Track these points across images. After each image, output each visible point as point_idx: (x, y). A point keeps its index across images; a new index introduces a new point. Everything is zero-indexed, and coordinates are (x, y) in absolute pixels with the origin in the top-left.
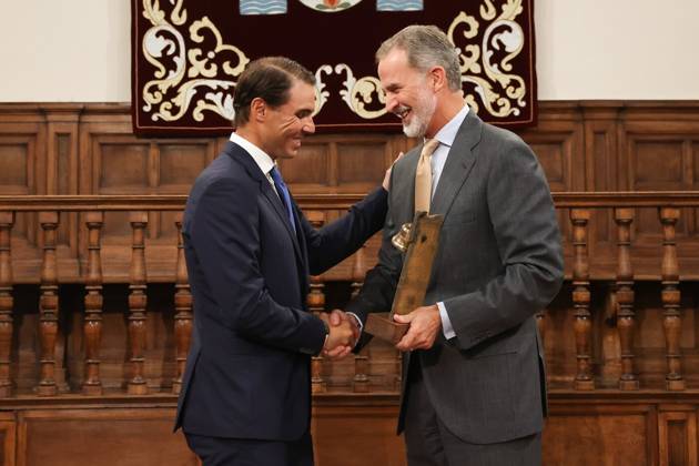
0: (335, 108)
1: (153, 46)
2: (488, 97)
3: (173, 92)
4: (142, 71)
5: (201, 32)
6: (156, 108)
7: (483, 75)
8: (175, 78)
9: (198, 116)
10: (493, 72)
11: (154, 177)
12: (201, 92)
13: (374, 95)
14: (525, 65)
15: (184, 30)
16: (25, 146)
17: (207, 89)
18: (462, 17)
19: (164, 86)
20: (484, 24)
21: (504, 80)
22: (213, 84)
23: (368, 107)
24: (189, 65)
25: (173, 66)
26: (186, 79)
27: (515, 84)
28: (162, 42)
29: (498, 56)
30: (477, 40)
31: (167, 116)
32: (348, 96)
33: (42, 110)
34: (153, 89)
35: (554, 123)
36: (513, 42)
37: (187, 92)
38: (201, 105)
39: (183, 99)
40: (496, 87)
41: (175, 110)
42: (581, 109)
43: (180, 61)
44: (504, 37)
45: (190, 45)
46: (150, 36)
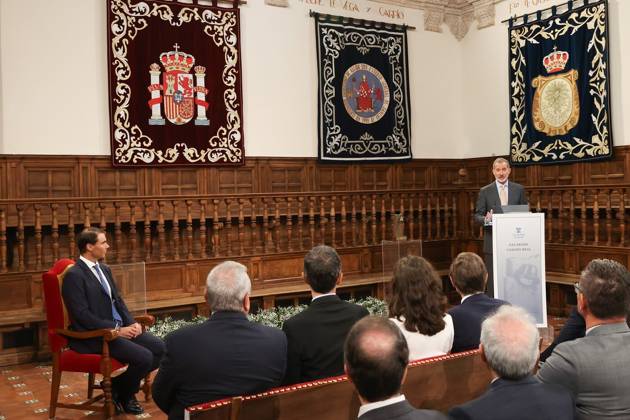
0: (181, 158)
1: (118, 135)
2: (230, 155)
3: (125, 152)
4: (114, 144)
5: (135, 130)
6: (120, 158)
7: (228, 148)
8: (126, 147)
9: (135, 161)
10: (231, 147)
11: (118, 183)
12: (136, 152)
13: (194, 154)
14: (241, 145)
15: (129, 129)
16: (70, 172)
17: (138, 151)
18: (221, 128)
19: (122, 150)
20: (228, 131)
21: (235, 150)
22: (140, 149)
23: (192, 158)
24: (131, 143)
25: (125, 143)
26: (130, 147)
27: (238, 151)
28: (121, 134)
29: (233, 141)
30: (226, 136)
31: (124, 161)
32: (185, 155)
33: (77, 158)
34: (119, 151)
35: (249, 164)
36: (237, 137)
37: (131, 152)
38: (136, 157)
39: (129, 155)
40: (232, 152)
41: (127, 159)
42: (257, 160)
43: (128, 141)
44: (234, 135)
45: (131, 135)
46: (117, 131)
